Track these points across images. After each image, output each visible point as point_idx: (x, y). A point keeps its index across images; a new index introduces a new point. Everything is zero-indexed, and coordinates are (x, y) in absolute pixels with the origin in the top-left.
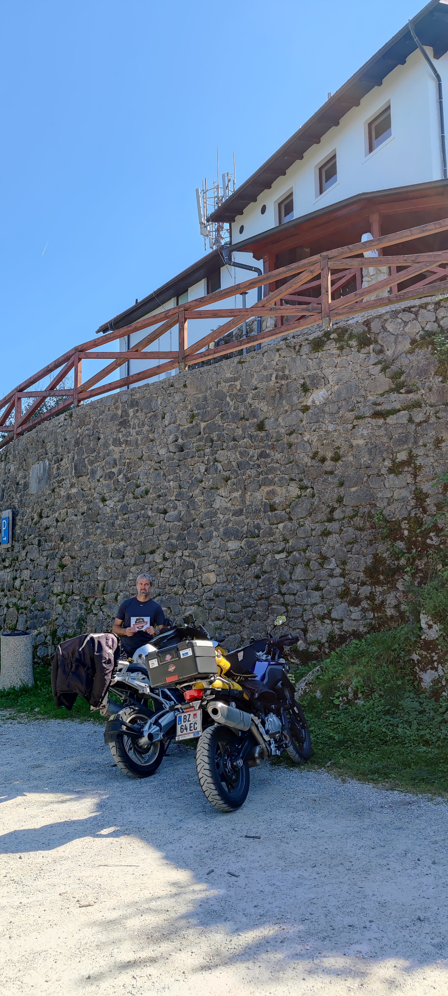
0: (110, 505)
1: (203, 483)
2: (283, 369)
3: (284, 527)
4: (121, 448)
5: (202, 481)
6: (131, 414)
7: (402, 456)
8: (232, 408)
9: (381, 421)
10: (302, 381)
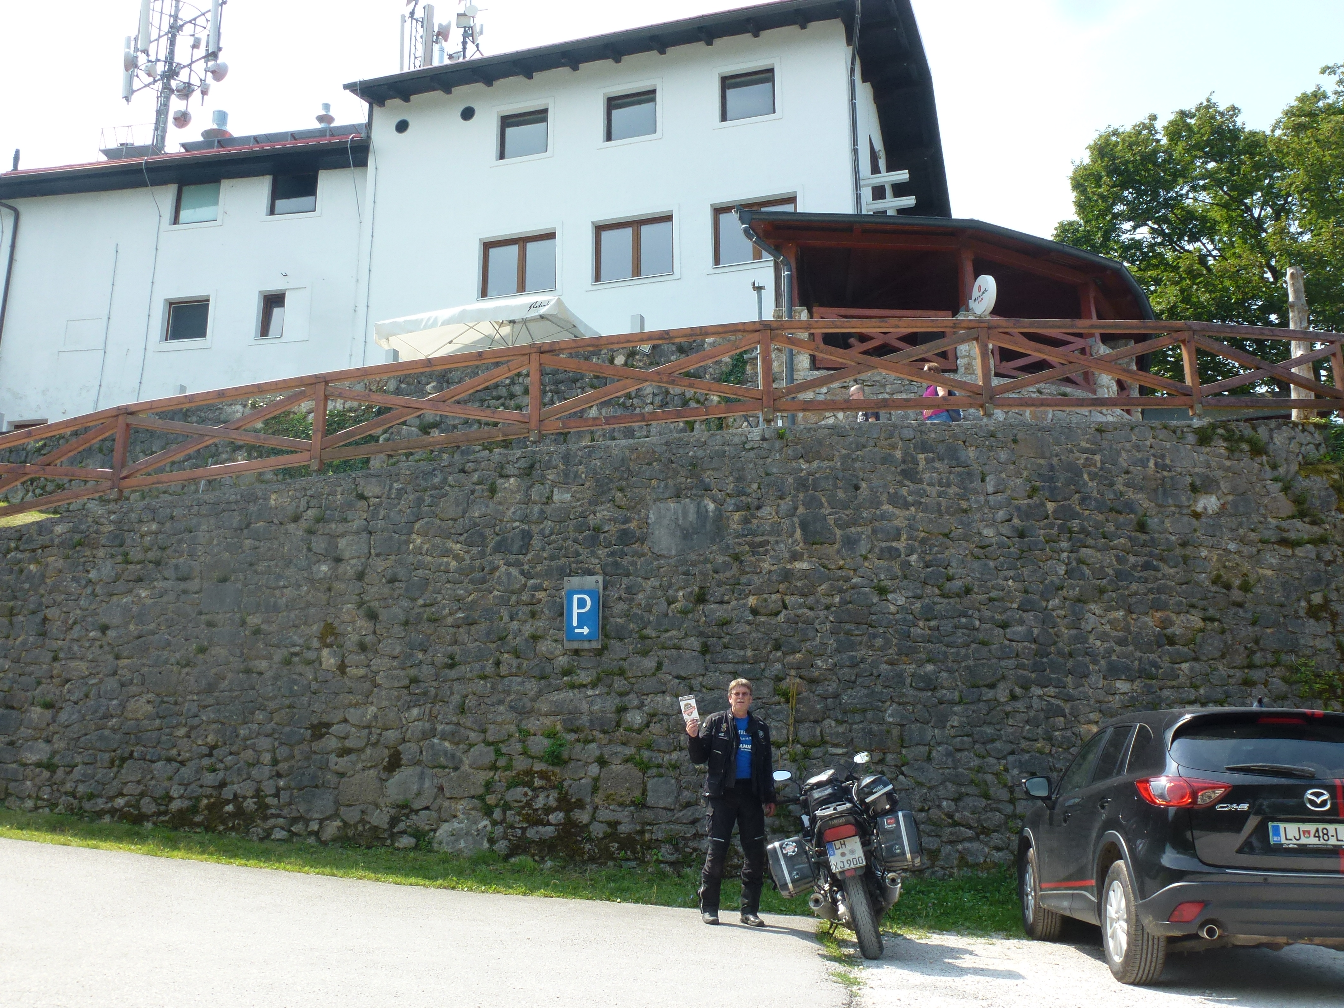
0: (896, 600)
1: (1065, 590)
2: (1163, 457)
3: (1191, 669)
4: (907, 513)
5: (1062, 588)
6: (922, 463)
7: (1317, 599)
8: (1095, 493)
9: (1289, 552)
10: (1189, 479)
